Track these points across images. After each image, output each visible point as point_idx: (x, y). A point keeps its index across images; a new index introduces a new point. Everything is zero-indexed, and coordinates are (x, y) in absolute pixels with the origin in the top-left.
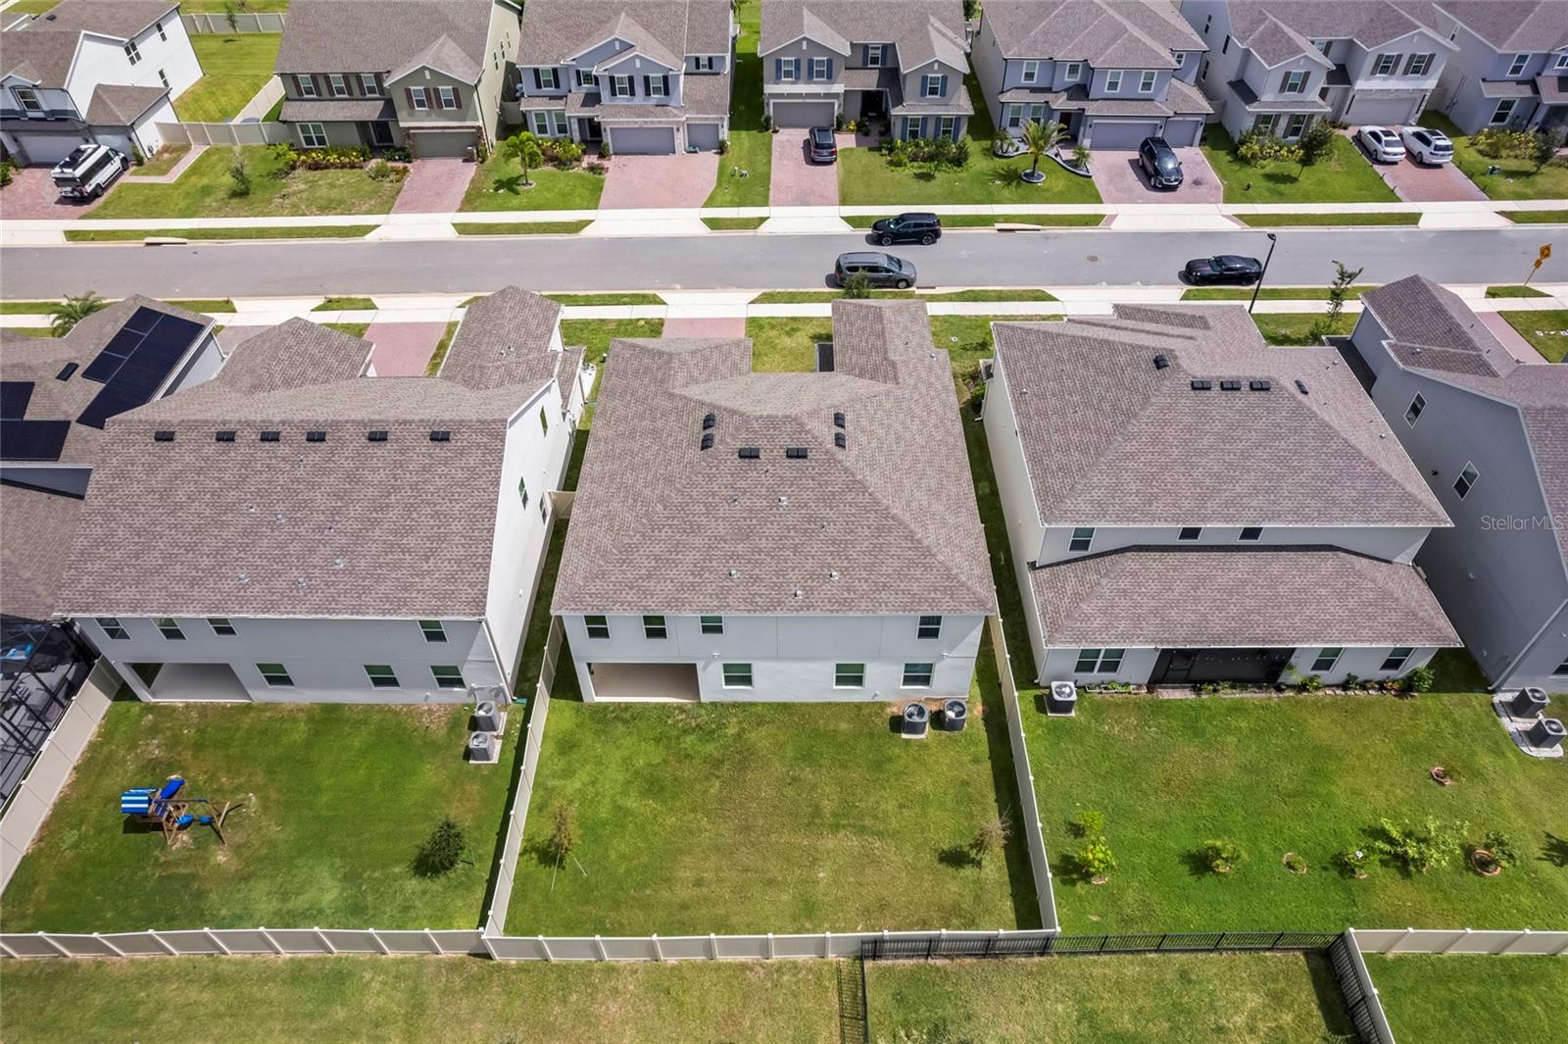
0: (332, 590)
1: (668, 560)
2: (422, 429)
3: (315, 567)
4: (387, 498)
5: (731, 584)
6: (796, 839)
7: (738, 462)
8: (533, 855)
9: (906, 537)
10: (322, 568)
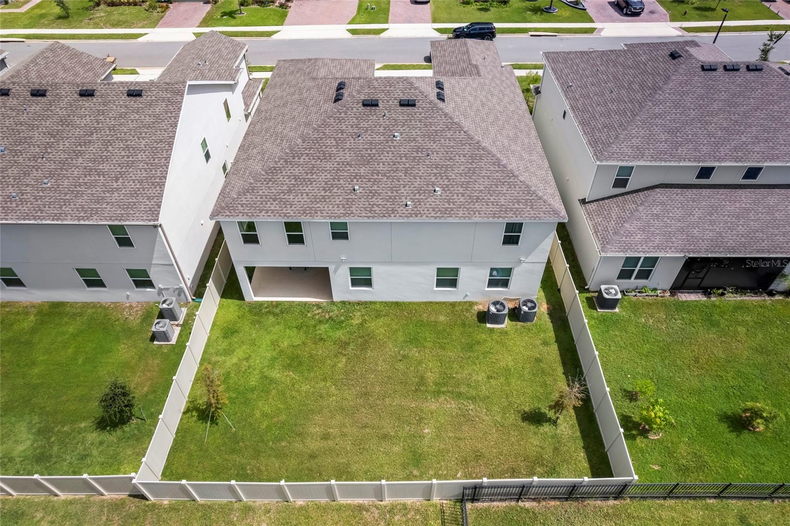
0: (39, 202)
1: (304, 179)
2: (121, 89)
3: (27, 185)
4: (90, 136)
5: (354, 197)
6: (406, 403)
7: (362, 109)
8: (194, 413)
9: (494, 164)
10: (33, 186)
